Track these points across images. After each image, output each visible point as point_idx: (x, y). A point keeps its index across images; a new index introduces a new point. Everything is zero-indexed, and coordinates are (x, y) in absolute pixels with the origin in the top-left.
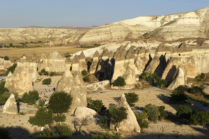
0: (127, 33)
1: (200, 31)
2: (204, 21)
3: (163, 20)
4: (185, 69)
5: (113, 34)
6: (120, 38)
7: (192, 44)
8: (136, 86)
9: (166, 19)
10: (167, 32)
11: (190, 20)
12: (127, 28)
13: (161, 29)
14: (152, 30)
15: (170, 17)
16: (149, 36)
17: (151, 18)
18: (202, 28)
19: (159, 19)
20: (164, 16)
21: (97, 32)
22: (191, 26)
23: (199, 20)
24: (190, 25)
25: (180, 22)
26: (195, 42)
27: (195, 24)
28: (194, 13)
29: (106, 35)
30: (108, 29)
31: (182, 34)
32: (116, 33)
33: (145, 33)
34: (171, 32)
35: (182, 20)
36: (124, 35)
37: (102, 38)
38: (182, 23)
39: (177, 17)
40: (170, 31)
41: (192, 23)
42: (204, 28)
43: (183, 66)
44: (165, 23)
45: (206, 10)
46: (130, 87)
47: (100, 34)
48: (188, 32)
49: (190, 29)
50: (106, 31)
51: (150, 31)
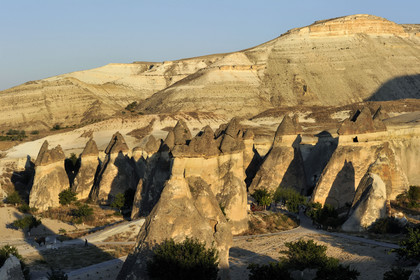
0: (88, 103)
1: (261, 99)
2: (266, 75)
3: (171, 71)
4: (385, 175)
5: (53, 105)
6: (70, 115)
7: (304, 121)
8: (251, 225)
9: (177, 68)
10: (186, 100)
11: (235, 71)
12: (87, 90)
13: (170, 93)
14: (146, 96)
15: (185, 65)
16: (142, 110)
17: (139, 67)
18: (263, 90)
19: (161, 70)
20: (171, 64)
21: (12, 102)
22: (240, 86)
23: (255, 71)
24: (238, 82)
25: (213, 76)
26: (309, 116)
27: (248, 80)
28: (243, 55)
29: (37, 109)
30: (38, 93)
31: (220, 104)
32: (60, 103)
33: (131, 102)
34: (194, 101)
35: (218, 71)
36: (81, 107)
37: (26, 115)
38: (218, 79)
39: (202, 65)
40: (192, 97)
41: (241, 79)
42: (267, 90)
43: (380, 169)
44: (176, 79)
45: (269, 49)
46: (237, 230)
47: (20, 105)
48: (234, 99)
49: (237, 94)
50: (35, 99)
51: (142, 98)
